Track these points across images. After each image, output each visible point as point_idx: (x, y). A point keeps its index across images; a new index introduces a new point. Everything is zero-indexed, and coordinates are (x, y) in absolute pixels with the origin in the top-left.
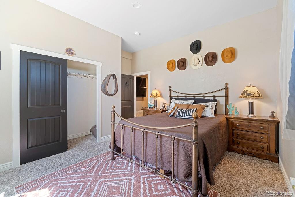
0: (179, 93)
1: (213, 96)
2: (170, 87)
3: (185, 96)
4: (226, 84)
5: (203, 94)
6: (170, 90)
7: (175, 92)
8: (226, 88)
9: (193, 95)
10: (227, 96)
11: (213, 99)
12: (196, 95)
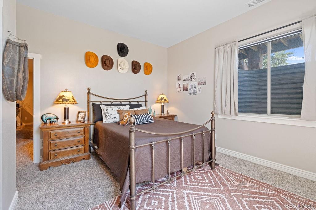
0: (103, 97)
1: (137, 101)
2: (89, 89)
3: (111, 102)
4: (146, 92)
5: (130, 99)
6: (89, 94)
7: (98, 96)
8: (146, 95)
9: (119, 101)
10: (146, 101)
11: (137, 104)
12: (123, 101)
